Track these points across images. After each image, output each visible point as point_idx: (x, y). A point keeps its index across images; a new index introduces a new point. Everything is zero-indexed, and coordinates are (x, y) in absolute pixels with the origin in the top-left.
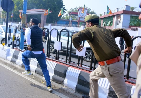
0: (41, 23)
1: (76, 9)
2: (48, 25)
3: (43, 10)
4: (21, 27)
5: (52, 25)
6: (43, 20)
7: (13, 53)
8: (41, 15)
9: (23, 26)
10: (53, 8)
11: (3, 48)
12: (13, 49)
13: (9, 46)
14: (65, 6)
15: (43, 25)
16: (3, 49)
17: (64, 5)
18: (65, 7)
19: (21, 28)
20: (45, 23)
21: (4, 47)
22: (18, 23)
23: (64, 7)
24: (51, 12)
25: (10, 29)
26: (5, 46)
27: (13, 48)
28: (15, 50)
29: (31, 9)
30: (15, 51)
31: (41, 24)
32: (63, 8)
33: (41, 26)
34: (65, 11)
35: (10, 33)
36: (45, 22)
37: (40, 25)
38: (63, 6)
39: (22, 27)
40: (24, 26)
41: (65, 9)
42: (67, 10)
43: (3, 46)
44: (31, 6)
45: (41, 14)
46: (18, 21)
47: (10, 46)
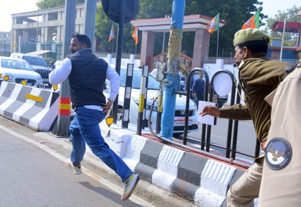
0: (194, 57)
1: (291, 12)
2: (215, 63)
3: (200, 17)
4: (166, 70)
5: (225, 63)
6: (201, 46)
7: (141, 149)
8: (194, 32)
9: (173, 67)
10: (226, 13)
11: (110, 131)
12: (140, 137)
13: (127, 127)
14: (262, 3)
15: (199, 63)
16: (109, 134)
17: (258, 3)
18: (261, 9)
19: (166, 72)
20: (206, 57)
21: (112, 131)
22: (129, 58)
23: (258, 6)
24: (223, 22)
25: (130, 75)
26: (113, 125)
27: (139, 133)
28: (146, 139)
29: (164, 17)
30: (147, 142)
31: (193, 60)
32: (256, 10)
33: (193, 64)
34: (262, 18)
35: (129, 88)
36: (207, 53)
37: (191, 61)
38: (255, 5)
39: (168, 70)
40: (176, 66)
41: (261, 13)
42: (266, 17)
43: (109, 126)
44: (165, 8)
45: (194, 30)
46: (128, 52)
47: (129, 126)
